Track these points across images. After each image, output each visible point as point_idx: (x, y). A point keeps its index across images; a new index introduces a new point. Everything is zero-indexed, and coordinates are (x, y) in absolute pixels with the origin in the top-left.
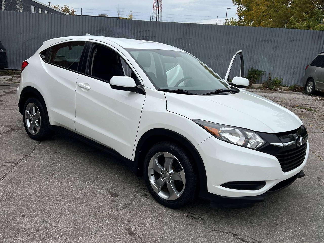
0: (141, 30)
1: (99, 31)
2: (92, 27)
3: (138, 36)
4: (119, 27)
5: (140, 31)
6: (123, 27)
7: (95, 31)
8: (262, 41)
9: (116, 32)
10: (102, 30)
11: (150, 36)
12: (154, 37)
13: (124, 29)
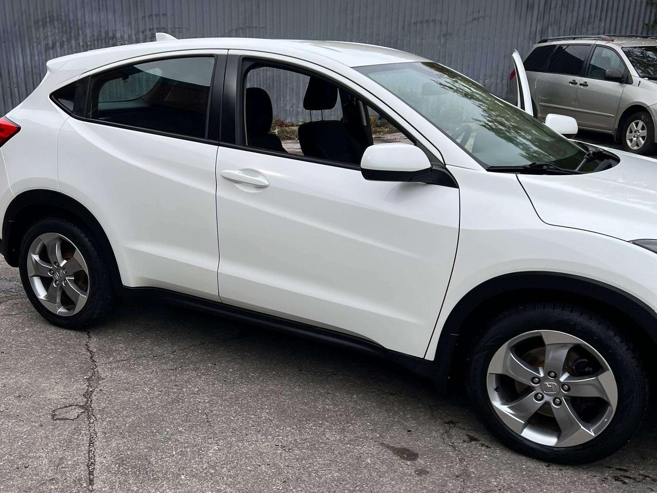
0: (145, 14)
1: (40, 23)
2: (22, 14)
3: (141, 30)
4: (92, 8)
5: (144, 17)
6: (101, 7)
7: (32, 24)
8: (415, 23)
9: (85, 23)
10: (48, 20)
11: (169, 28)
12: (178, 30)
13: (103, 15)
